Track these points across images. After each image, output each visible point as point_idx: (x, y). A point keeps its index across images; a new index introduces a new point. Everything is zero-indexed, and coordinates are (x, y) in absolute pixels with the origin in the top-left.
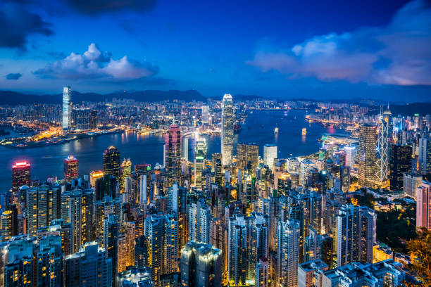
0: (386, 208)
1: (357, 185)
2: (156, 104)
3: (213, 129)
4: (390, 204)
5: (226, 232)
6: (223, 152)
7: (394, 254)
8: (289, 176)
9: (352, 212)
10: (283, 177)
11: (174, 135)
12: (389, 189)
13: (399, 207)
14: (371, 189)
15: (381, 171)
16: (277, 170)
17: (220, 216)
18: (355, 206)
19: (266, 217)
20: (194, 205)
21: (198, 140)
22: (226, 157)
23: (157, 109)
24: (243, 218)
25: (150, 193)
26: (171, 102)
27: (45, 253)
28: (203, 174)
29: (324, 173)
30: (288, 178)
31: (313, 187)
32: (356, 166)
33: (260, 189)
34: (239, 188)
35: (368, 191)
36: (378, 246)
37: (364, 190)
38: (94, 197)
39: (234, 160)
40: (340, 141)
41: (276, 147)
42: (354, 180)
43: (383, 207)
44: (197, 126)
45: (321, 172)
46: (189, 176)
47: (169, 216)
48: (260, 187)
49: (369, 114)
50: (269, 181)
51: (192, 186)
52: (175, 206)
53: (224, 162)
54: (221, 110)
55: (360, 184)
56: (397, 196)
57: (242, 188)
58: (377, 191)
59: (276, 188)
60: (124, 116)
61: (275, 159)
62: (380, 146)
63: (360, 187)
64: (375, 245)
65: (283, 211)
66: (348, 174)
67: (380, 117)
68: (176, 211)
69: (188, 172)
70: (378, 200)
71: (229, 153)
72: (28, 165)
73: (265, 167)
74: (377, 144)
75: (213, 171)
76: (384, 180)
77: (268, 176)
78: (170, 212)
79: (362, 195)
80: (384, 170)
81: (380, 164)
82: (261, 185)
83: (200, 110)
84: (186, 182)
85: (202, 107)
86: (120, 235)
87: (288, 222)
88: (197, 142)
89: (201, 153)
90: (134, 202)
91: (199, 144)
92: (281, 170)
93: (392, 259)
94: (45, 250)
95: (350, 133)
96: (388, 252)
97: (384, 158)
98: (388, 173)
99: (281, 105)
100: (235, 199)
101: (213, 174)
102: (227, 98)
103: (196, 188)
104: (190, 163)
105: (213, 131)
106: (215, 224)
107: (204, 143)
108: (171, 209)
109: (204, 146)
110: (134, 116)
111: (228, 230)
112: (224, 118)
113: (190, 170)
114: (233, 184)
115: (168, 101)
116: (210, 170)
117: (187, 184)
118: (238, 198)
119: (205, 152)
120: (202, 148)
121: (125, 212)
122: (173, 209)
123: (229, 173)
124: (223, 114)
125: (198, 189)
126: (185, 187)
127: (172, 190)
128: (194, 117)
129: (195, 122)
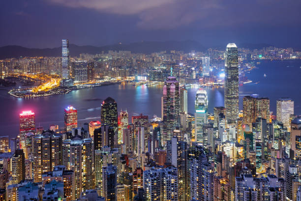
5: (232, 192)
11: (173, 87)
16: (294, 128)
17: (224, 175)
19: (281, 180)
21: (198, 93)
23: (153, 61)
24: (252, 179)
26: (169, 53)
27: (49, 196)
28: (205, 128)
34: (247, 145)
38: (93, 146)
39: (241, 115)
41: (293, 103)
44: (197, 77)
46: (189, 130)
47: (169, 170)
50: (284, 139)
51: (193, 140)
52: (174, 161)
54: (223, 61)
60: (120, 67)
61: (291, 116)
68: (176, 166)
69: (187, 126)
72: (33, 114)
73: (279, 124)
75: (215, 126)
78: (169, 165)
83: (201, 61)
84: (186, 136)
85: (203, 58)
86: (119, 186)
88: (197, 95)
89: (201, 106)
90: (132, 153)
91: (199, 97)
94: (49, 194)
99: (299, 53)
100: (242, 158)
101: (216, 129)
102: (231, 48)
103: (197, 143)
104: (190, 116)
105: (215, 83)
106: (220, 183)
107: (205, 96)
108: (171, 163)
109: (205, 99)
110: (130, 67)
111: (234, 191)
112: (227, 69)
113: (190, 123)
114: (239, 141)
115: (165, 52)
116: (212, 124)
117: (187, 138)
118: (246, 156)
119: (206, 105)
120: (203, 102)
121: (123, 163)
122: (173, 164)
123: (234, 129)
124: (226, 65)
125: (199, 144)
126: (185, 141)
127: (171, 143)
128: (193, 69)
129: (194, 74)
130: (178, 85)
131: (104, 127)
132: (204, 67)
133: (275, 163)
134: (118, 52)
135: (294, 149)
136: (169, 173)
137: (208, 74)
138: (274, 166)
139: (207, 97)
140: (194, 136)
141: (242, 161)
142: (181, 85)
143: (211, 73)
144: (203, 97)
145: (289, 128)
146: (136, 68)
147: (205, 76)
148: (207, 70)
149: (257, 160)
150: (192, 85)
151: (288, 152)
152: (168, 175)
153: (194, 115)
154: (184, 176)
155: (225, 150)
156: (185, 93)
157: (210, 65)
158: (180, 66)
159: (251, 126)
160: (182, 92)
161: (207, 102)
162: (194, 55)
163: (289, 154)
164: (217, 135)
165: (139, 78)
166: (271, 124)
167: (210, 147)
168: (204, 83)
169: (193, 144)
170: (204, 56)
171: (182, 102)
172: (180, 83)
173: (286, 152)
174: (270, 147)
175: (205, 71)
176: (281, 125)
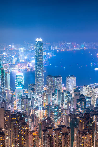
5: (40, 140)
6: (36, 83)
16: (76, 95)
17: (35, 129)
19: (68, 128)
21: (17, 74)
24: (52, 130)
34: (49, 108)
39: (45, 88)
41: (75, 78)
44: (16, 63)
46: (12, 102)
48: (64, 107)
51: (15, 108)
52: (2, 125)
61: (74, 87)
69: (11, 99)
73: (67, 93)
75: (29, 97)
83: (18, 51)
85: (20, 49)
88: (17, 76)
89: (20, 84)
91: (18, 77)
92: (79, 94)
100: (46, 117)
101: (30, 99)
102: (39, 41)
103: (17, 110)
104: (12, 92)
105: (28, 67)
106: (32, 135)
107: (22, 77)
109: (22, 79)
111: (41, 139)
112: (36, 57)
113: (12, 97)
114: (44, 106)
116: (27, 96)
117: (11, 108)
118: (48, 116)
119: (23, 83)
120: (20, 81)
123: (41, 98)
124: (35, 54)
125: (19, 111)
126: (9, 109)
128: (13, 57)
129: (14, 60)
130: (3, 69)
132: (21, 55)
133: (65, 118)
135: (76, 108)
137: (23, 61)
138: (65, 120)
139: (23, 77)
140: (15, 105)
141: (46, 119)
142: (5, 69)
143: (25, 60)
144: (21, 77)
145: (73, 95)
147: (22, 62)
148: (23, 58)
149: (55, 117)
150: (12, 69)
151: (72, 110)
153: (15, 91)
154: (9, 134)
155: (35, 113)
156: (8, 75)
157: (25, 54)
158: (4, 55)
159: (51, 96)
160: (6, 74)
161: (24, 80)
162: (13, 46)
163: (73, 111)
164: (30, 103)
166: (63, 94)
167: (26, 112)
168: (21, 67)
169: (15, 111)
171: (6, 82)
172: (4, 68)
173: (71, 110)
174: (62, 108)
175: (21, 59)
176: (69, 93)
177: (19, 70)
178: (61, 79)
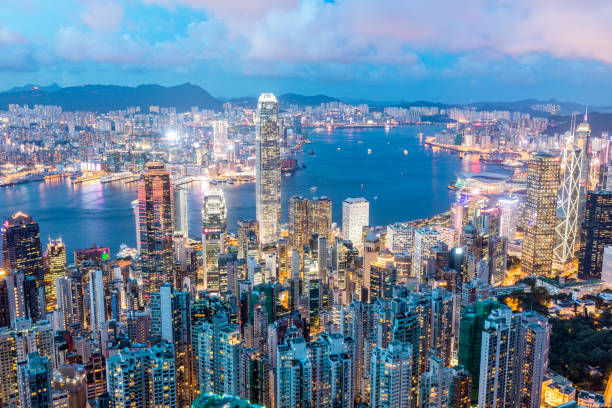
0: (568, 312)
1: (518, 271)
2: (111, 116)
3: (239, 170)
4: (576, 305)
5: (271, 373)
6: (259, 217)
7: (577, 393)
8: (392, 259)
9: (509, 323)
10: (381, 262)
11: (157, 183)
12: (575, 276)
13: (591, 309)
14: (544, 279)
15: (565, 244)
16: (369, 250)
17: (257, 344)
18: (514, 312)
19: (348, 340)
20: (206, 325)
21: (206, 194)
22: (268, 227)
23: (113, 128)
24: (304, 344)
25: (111, 308)
26: (145, 111)
28: (222, 262)
29: (459, 251)
30: (390, 265)
31: (438, 279)
32: (518, 236)
33: (335, 288)
34: (295, 287)
35: (539, 283)
36: (551, 381)
37: (530, 282)
39: (284, 233)
40: (491, 188)
41: (368, 204)
42: (512, 263)
43: (563, 311)
44: (203, 163)
45: (453, 250)
46: (192, 268)
47: (158, 350)
48: (336, 283)
49: (550, 132)
50: (353, 270)
51: (200, 288)
52: (167, 332)
53: (264, 236)
54: (253, 128)
55: (524, 270)
56: (590, 290)
57: (301, 288)
58: (555, 281)
59: (367, 285)
60: (39, 143)
61: (364, 228)
62: (566, 196)
63: (524, 276)
64: (545, 379)
65: (380, 328)
66: (503, 253)
67: (569, 138)
68: (170, 340)
69: (189, 262)
70: (556, 297)
71: (274, 219)
73: (345, 245)
74: (560, 192)
75: (240, 256)
76: (569, 260)
77: (352, 261)
78: (158, 341)
79: (527, 290)
80: (569, 242)
81: (562, 231)
82: (337, 280)
83: (210, 129)
84: (187, 281)
85: (214, 123)
86: (56, 395)
87: (391, 348)
88: (206, 198)
89: (214, 219)
90: (78, 327)
91: (210, 201)
92: (377, 249)
93: (574, 402)
95: (510, 171)
96: (567, 391)
97: (572, 219)
98: (577, 246)
99: (377, 115)
100: (287, 310)
101: (242, 262)
102: (267, 103)
103: (208, 292)
104: (194, 241)
105: (239, 174)
106: (250, 360)
107: (221, 200)
108: (160, 337)
109: (221, 205)
110: (63, 143)
111: (275, 370)
112: (260, 145)
113: (194, 254)
114: (282, 280)
115: (138, 109)
116: (235, 256)
117: (189, 285)
118: (293, 307)
119: (224, 218)
120: (216, 211)
121: (61, 349)
122: (164, 337)
123: (274, 259)
124: (258, 138)
125: (212, 294)
126: (185, 290)
127: (159, 298)
128: (196, 145)
129: (199, 155)
130: (168, 180)
131: (12, 278)
132: (218, 142)
134: (31, 107)
136: (158, 355)
137: (224, 156)
139: (224, 201)
141: (287, 317)
143: (230, 154)
145: (361, 250)
146: (76, 145)
147: (220, 161)
148: (223, 149)
150: (194, 178)
151: (358, 292)
152: (157, 360)
153: (201, 239)
156: (183, 196)
157: (229, 137)
160: (177, 194)
161: (226, 210)
162: (197, 117)
163: (360, 295)
164: (244, 274)
165: (84, 166)
168: (219, 175)
169: (200, 295)
170: (217, 119)
171: (177, 213)
172: (171, 176)
174: (331, 287)
175: (219, 150)
176: (349, 246)
177: (213, 184)
178: (328, 208)
